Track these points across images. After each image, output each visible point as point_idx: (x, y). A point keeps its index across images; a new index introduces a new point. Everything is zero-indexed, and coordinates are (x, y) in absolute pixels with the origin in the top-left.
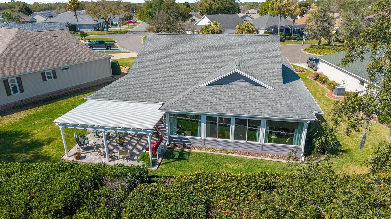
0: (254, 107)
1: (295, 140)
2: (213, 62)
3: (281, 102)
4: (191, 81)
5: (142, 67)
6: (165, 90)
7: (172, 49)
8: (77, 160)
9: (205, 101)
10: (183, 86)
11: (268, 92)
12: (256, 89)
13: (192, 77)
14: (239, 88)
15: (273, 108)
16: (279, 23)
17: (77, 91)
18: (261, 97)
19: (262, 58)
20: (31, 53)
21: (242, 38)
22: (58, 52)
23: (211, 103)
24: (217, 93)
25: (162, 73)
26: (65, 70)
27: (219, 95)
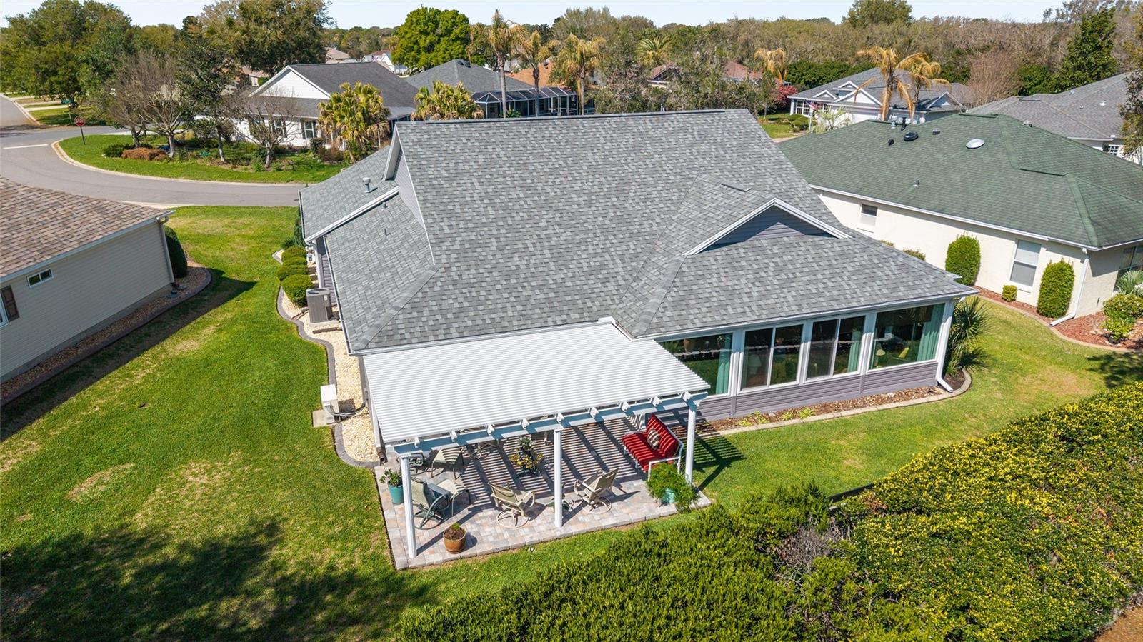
0: (847, 287)
1: (923, 348)
2: (649, 190)
4: (632, 247)
5: (461, 226)
6: (583, 283)
7: (508, 165)
8: (458, 553)
9: (731, 293)
10: (625, 265)
14: (780, 246)
15: (885, 282)
16: (503, 84)
18: (841, 261)
19: (753, 168)
23: (749, 295)
26: (42, 282)
27: (750, 272)
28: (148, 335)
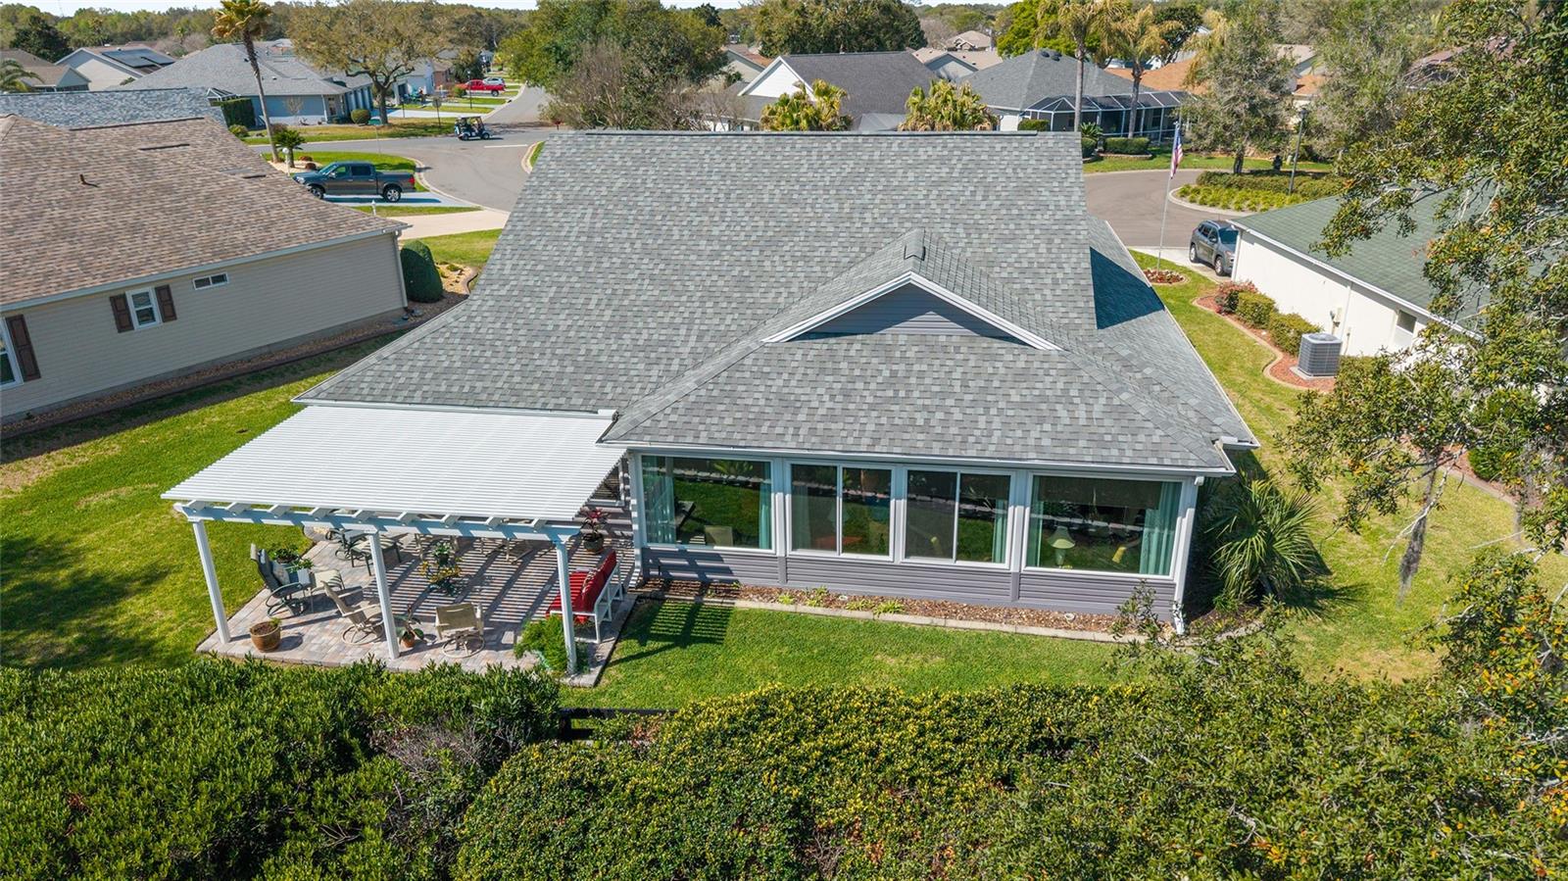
0: (982, 425)
1: (1149, 551)
2: (817, 244)
3: (1091, 401)
4: (728, 322)
5: (528, 267)
6: (623, 360)
7: (647, 194)
8: (266, 651)
9: (788, 404)
10: (698, 345)
11: (1036, 364)
12: (987, 351)
13: (734, 305)
14: (923, 348)
15: (1059, 428)
16: (1079, 85)
17: (264, 372)
18: (1008, 384)
19: (1012, 226)
20: (68, 215)
21: (930, 149)
22: (178, 210)
23: (812, 411)
24: (836, 371)
25: (609, 291)
26: (212, 285)
27: (843, 379)
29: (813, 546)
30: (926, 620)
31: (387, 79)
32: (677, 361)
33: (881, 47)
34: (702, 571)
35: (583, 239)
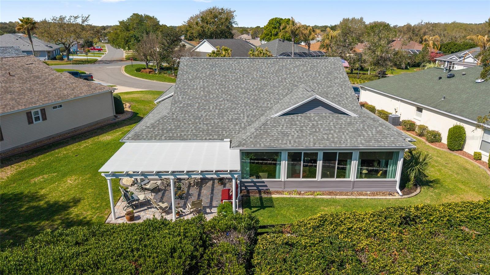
0: (344, 138)
1: (389, 172)
2: (275, 89)
3: (371, 130)
4: (255, 112)
5: (187, 98)
6: (226, 124)
7: (218, 76)
8: (131, 221)
9: (285, 134)
10: (248, 119)
11: (353, 120)
12: (338, 117)
13: (255, 107)
14: (319, 117)
15: (365, 138)
16: (293, 49)
17: (75, 137)
18: (347, 126)
19: (330, 83)
20: (7, 86)
22: (43, 84)
23: (293, 136)
24: (296, 125)
25: (215, 104)
26: (58, 108)
27: (299, 127)
28: (96, 132)
29: (292, 177)
30: (330, 197)
31: (69, 45)
32: (243, 124)
33: (226, 37)
34: (257, 187)
35: (202, 89)
